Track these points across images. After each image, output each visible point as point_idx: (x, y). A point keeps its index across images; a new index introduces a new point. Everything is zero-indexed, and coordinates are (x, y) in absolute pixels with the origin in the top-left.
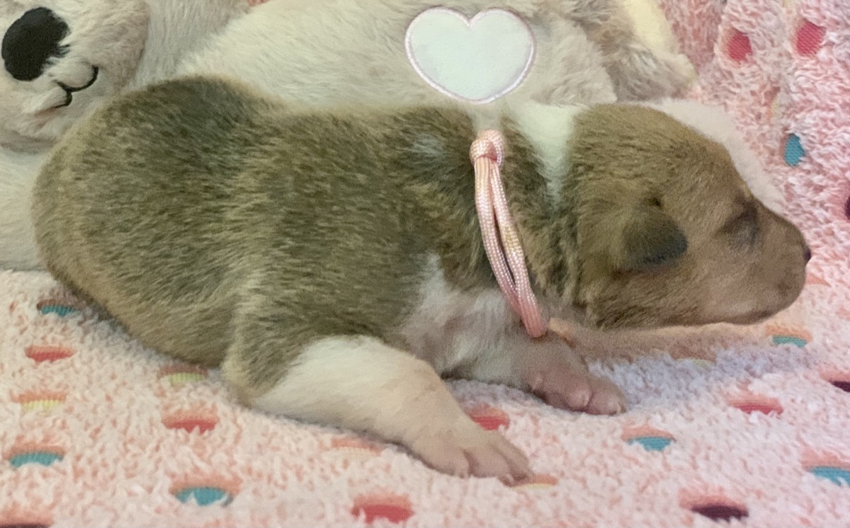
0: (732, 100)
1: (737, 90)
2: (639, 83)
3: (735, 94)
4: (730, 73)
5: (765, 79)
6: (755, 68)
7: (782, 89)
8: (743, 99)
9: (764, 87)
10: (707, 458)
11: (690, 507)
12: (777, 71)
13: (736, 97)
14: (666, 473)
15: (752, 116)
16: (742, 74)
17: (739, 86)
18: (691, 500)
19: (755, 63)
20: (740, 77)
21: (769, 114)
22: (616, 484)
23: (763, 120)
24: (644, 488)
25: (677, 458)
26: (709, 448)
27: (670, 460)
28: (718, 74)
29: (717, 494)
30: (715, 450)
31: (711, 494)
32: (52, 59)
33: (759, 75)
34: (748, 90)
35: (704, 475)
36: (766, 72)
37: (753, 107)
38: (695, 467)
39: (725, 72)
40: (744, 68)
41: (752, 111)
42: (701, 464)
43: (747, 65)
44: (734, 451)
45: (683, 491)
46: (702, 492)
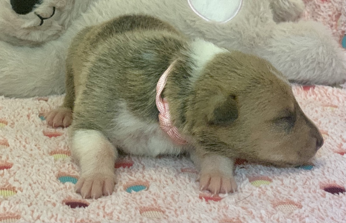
0: (319, 18)
1: (322, 14)
2: (281, 12)
3: (320, 15)
4: (319, 6)
5: (335, 9)
6: (330, 4)
7: (342, 14)
8: (324, 18)
9: (334, 13)
10: (328, 171)
11: (324, 188)
12: (340, 6)
13: (321, 17)
14: (313, 177)
15: (329, 26)
16: (325, 7)
17: (323, 12)
18: (324, 186)
19: (330, 2)
20: (323, 8)
21: (336, 25)
22: (295, 181)
23: (334, 27)
24: (306, 182)
25: (317, 171)
26: (329, 168)
27: (314, 173)
28: (314, 7)
29: (333, 183)
30: (331, 168)
31: (331, 183)
32: (36, 5)
33: (332, 8)
34: (327, 14)
35: (328, 177)
36: (336, 6)
37: (330, 22)
38: (324, 174)
39: (317, 6)
40: (326, 4)
41: (329, 24)
42: (326, 173)
43: (327, 3)
44: (338, 168)
45: (321, 182)
46: (327, 183)
